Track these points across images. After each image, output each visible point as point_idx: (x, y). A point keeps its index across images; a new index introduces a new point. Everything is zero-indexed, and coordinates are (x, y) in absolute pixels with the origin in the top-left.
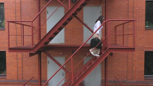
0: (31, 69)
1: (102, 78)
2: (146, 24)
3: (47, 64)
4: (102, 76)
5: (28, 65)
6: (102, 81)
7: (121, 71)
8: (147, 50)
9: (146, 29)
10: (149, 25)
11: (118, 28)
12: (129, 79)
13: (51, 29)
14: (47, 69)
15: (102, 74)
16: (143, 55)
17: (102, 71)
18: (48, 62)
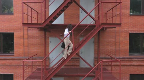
0: (36, 47)
1: (95, 55)
2: (130, 11)
3: (49, 43)
4: (95, 54)
5: (33, 44)
6: (95, 57)
7: (110, 49)
8: (131, 32)
9: (131, 15)
10: (133, 13)
11: (108, 15)
12: (117, 56)
13: (52, 13)
14: (49, 48)
15: (95, 52)
16: (128, 36)
17: (95, 49)
18: (50, 42)
